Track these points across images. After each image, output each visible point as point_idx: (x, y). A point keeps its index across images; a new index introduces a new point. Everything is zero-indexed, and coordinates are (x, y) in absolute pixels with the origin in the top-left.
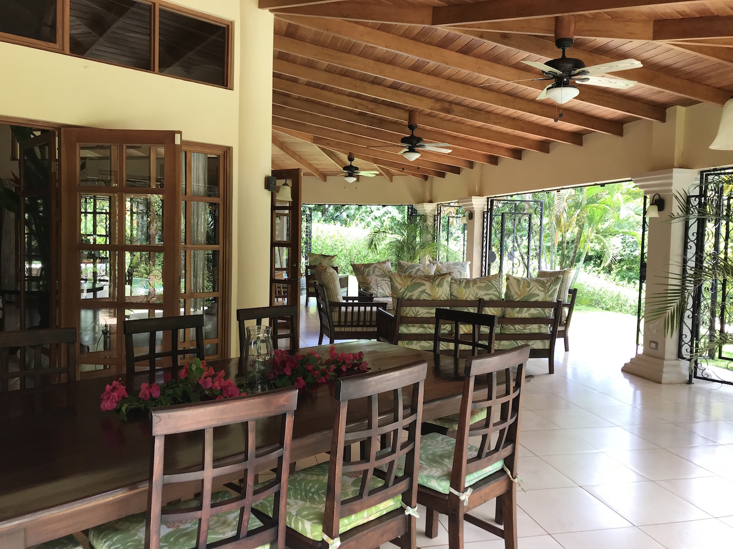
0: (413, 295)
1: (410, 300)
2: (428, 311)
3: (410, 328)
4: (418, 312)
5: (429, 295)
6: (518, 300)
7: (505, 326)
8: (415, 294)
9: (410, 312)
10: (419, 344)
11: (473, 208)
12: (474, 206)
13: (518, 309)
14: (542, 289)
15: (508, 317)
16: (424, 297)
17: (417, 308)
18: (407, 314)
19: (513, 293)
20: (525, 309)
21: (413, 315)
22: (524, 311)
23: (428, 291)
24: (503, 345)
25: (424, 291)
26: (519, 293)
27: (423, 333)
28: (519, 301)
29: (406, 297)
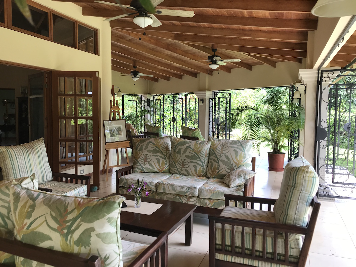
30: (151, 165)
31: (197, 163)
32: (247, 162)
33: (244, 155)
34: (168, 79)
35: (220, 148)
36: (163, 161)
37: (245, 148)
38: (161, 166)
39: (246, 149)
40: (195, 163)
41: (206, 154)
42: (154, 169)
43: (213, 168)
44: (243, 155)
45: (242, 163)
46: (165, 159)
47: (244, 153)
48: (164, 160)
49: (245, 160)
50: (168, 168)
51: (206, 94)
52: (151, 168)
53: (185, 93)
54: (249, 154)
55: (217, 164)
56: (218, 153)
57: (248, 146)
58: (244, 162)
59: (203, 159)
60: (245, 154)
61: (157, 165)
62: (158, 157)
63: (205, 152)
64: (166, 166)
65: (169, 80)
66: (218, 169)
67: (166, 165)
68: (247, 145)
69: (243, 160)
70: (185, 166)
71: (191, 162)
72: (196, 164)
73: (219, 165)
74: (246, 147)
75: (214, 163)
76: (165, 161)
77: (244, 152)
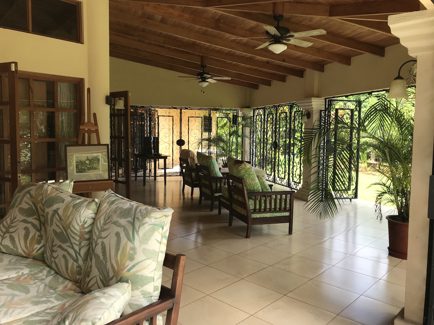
30: (12, 239)
32: (138, 271)
33: (131, 252)
34: (268, 83)
35: (101, 222)
36: (35, 234)
37: (137, 232)
38: (28, 245)
39: (138, 234)
40: (65, 250)
41: (81, 232)
42: (17, 249)
44: (128, 249)
45: (125, 273)
46: (39, 231)
47: (132, 245)
48: (38, 233)
49: (131, 264)
50: (41, 250)
51: (312, 103)
52: (12, 247)
53: (290, 103)
54: (144, 250)
56: (95, 234)
57: (146, 225)
58: (129, 270)
59: (75, 244)
60: (133, 249)
61: (22, 242)
62: (29, 226)
63: (77, 228)
64: (39, 246)
65: (270, 85)
66: (89, 275)
67: (39, 243)
68: (144, 224)
69: (128, 266)
70: (54, 254)
71: (60, 247)
72: (66, 252)
73: (91, 266)
74: (139, 228)
76: (39, 236)
77: (132, 243)
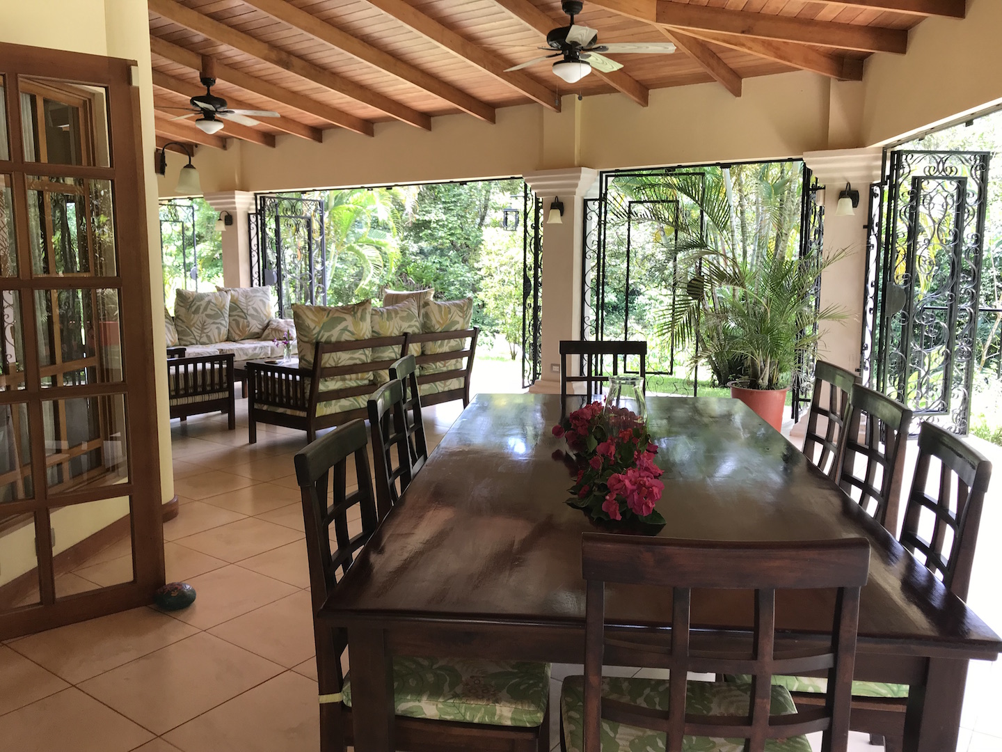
0: (332, 335)
1: (328, 343)
2: (351, 356)
3: (327, 383)
4: (339, 359)
5: (353, 333)
6: (439, 330)
7: (425, 366)
8: (335, 335)
9: (329, 360)
10: (339, 404)
11: (235, 208)
12: (237, 205)
13: (440, 342)
14: (461, 315)
15: (429, 353)
16: (346, 337)
17: (339, 354)
18: (325, 363)
19: (434, 322)
20: (446, 341)
21: (333, 364)
22: (445, 344)
23: (351, 328)
24: (424, 390)
25: (345, 329)
26: (442, 322)
27: (342, 387)
28: (441, 332)
29: (323, 340)
31: (221, 324)
35: (243, 299)
40: (218, 323)
43: (241, 327)
55: (245, 321)
56: (243, 306)
66: (248, 326)
70: (205, 331)
71: (214, 323)
72: (219, 325)
73: (248, 322)
75: (241, 320)
